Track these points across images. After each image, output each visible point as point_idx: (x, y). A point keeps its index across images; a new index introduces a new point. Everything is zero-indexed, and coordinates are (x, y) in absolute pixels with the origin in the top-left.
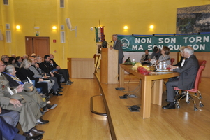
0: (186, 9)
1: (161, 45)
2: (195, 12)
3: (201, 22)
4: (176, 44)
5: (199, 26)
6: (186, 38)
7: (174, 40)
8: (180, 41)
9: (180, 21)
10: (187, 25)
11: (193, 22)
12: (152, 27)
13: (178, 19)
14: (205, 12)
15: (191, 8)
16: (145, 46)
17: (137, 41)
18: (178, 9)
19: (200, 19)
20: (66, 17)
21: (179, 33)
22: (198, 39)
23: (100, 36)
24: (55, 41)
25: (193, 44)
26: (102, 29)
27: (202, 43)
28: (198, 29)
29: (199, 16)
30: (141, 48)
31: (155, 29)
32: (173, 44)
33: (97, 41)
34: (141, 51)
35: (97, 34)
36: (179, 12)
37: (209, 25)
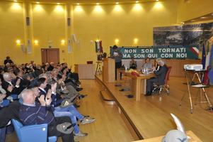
0: (159, 28)
1: (143, 54)
2: (166, 31)
3: (170, 37)
4: (153, 53)
5: (169, 40)
6: (160, 49)
7: (152, 51)
8: (156, 51)
9: (156, 36)
10: (161, 40)
11: (165, 37)
12: (136, 40)
13: (154, 35)
14: (172, 31)
15: (163, 27)
16: (132, 54)
17: (126, 51)
18: (154, 28)
20: (72, 34)
21: (156, 45)
22: (168, 50)
23: (99, 47)
24: (63, 51)
25: (165, 53)
26: (100, 43)
27: (171, 53)
28: (168, 42)
29: (169, 33)
30: (129, 56)
31: (138, 42)
32: (151, 53)
33: (97, 52)
34: (129, 58)
35: (96, 46)
36: (155, 30)
37: (175, 39)
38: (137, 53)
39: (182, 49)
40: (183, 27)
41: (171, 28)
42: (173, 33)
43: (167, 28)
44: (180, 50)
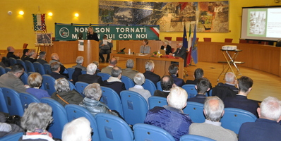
2: (114, 6)
3: (118, 14)
4: (110, 33)
5: (117, 17)
7: (108, 30)
9: (102, 12)
10: (108, 16)
11: (113, 13)
12: (76, 15)
13: (100, 10)
14: (121, 6)
15: (111, 2)
17: (76, 30)
18: (100, 1)
19: (117, 12)
21: (102, 23)
22: (127, 30)
27: (130, 33)
28: (117, 20)
29: (117, 9)
31: (79, 18)
32: (108, 33)
33: (36, 30)
36: (101, 4)
37: (124, 17)
40: (133, 3)
41: (120, 3)
42: (123, 10)
43: (116, 3)
44: (140, 30)
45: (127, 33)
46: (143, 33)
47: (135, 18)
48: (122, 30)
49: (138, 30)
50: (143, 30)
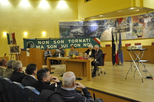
0: (64, 23)
1: (55, 45)
2: (70, 25)
3: (73, 31)
6: (70, 40)
7: (63, 42)
9: (62, 30)
10: (66, 33)
11: (69, 31)
13: (60, 28)
14: (75, 25)
15: (68, 22)
16: (45, 45)
17: (39, 42)
18: (60, 23)
19: (72, 29)
22: (77, 41)
25: (74, 44)
27: (79, 43)
28: (73, 35)
29: (72, 27)
30: (42, 47)
32: (62, 44)
33: (9, 44)
34: (42, 49)
36: (61, 25)
37: (78, 32)
38: (50, 44)
39: (87, 39)
40: (84, 22)
41: (74, 23)
42: (76, 27)
43: (71, 23)
44: (86, 40)
45: (77, 43)
46: (88, 42)
47: (85, 33)
48: (73, 41)
49: (84, 41)
50: (88, 40)
